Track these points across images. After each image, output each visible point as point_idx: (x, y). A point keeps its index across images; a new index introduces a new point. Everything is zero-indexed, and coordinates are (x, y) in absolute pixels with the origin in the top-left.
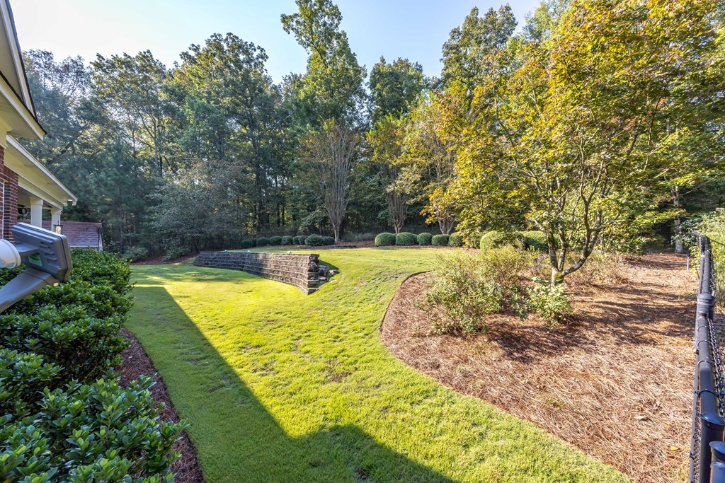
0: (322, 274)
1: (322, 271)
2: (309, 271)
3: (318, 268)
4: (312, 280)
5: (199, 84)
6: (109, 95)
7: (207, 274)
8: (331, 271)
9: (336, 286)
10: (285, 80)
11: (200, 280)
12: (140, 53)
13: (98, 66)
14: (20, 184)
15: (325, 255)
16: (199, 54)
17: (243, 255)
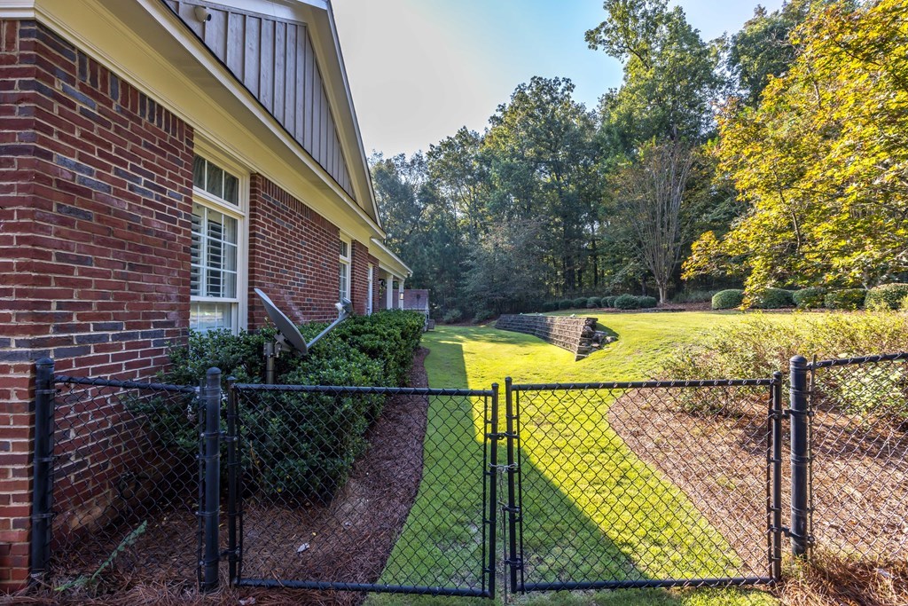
0: (597, 341)
1: (598, 337)
2: (582, 336)
3: (593, 334)
4: (584, 346)
5: (504, 144)
6: (438, 177)
7: (502, 336)
8: (609, 338)
9: (609, 354)
10: (601, 101)
11: (492, 341)
12: (459, 132)
13: (430, 154)
14: (380, 266)
15: (604, 319)
16: (505, 113)
17: (535, 318)
